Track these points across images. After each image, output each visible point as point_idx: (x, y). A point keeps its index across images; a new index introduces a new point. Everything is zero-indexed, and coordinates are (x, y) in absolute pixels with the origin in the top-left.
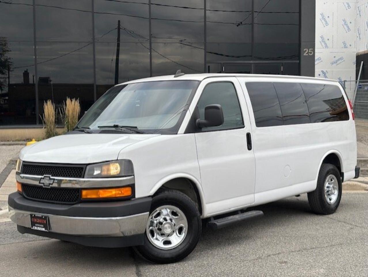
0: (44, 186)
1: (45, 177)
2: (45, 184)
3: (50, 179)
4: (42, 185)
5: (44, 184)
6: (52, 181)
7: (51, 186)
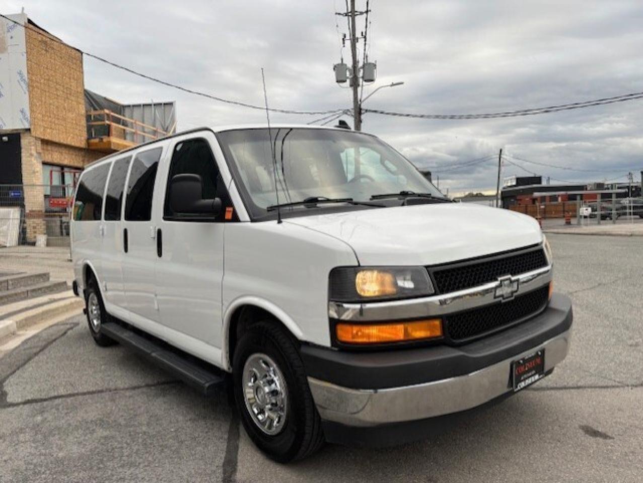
0: (504, 299)
1: (501, 281)
2: (505, 296)
3: (511, 282)
4: (501, 299)
5: (502, 296)
6: (515, 285)
7: (515, 294)
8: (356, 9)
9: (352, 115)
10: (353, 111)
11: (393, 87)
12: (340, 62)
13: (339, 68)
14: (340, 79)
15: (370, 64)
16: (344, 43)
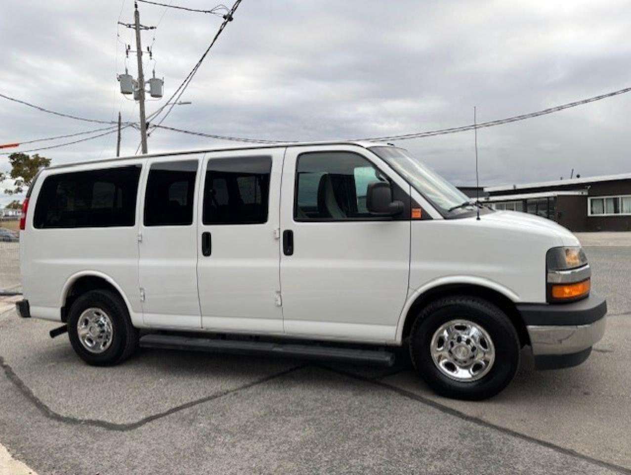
8: (141, 23)
9: (138, 128)
10: (140, 124)
11: (181, 105)
12: (124, 73)
13: (124, 79)
14: (125, 90)
15: (157, 80)
16: (127, 54)
